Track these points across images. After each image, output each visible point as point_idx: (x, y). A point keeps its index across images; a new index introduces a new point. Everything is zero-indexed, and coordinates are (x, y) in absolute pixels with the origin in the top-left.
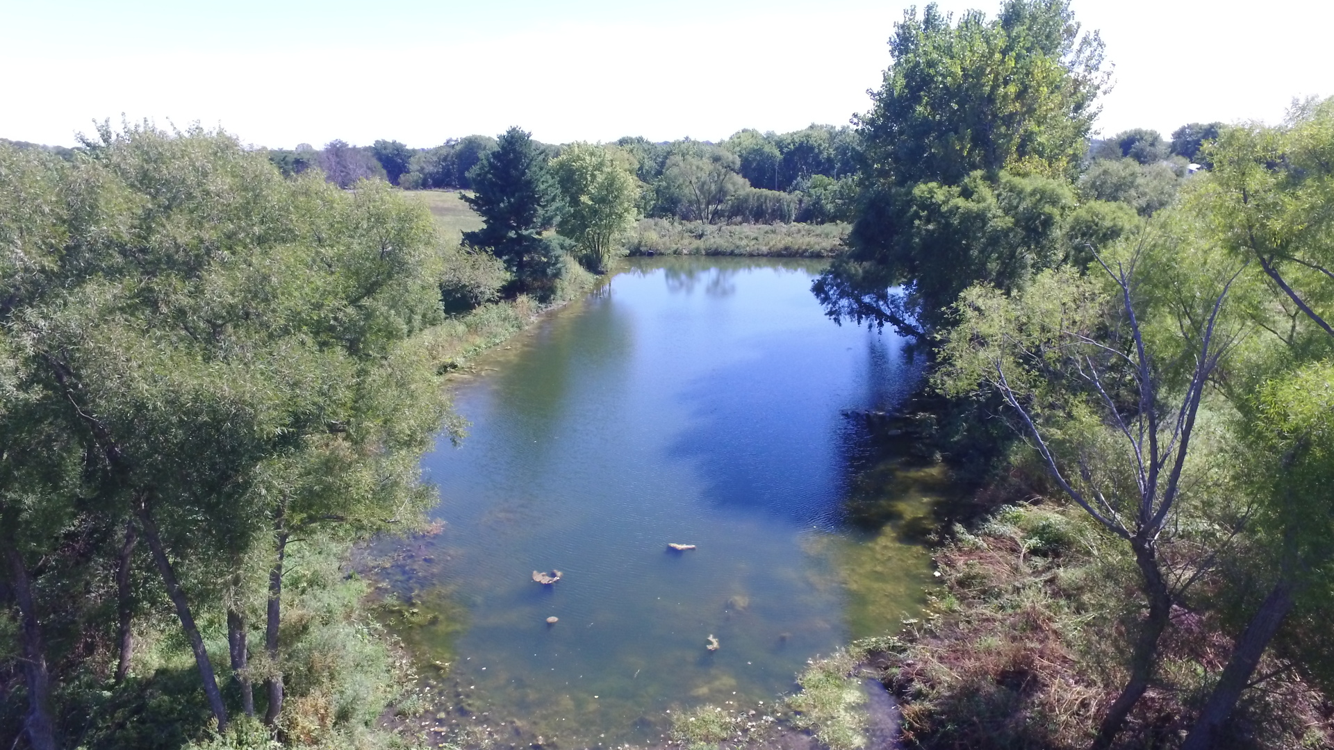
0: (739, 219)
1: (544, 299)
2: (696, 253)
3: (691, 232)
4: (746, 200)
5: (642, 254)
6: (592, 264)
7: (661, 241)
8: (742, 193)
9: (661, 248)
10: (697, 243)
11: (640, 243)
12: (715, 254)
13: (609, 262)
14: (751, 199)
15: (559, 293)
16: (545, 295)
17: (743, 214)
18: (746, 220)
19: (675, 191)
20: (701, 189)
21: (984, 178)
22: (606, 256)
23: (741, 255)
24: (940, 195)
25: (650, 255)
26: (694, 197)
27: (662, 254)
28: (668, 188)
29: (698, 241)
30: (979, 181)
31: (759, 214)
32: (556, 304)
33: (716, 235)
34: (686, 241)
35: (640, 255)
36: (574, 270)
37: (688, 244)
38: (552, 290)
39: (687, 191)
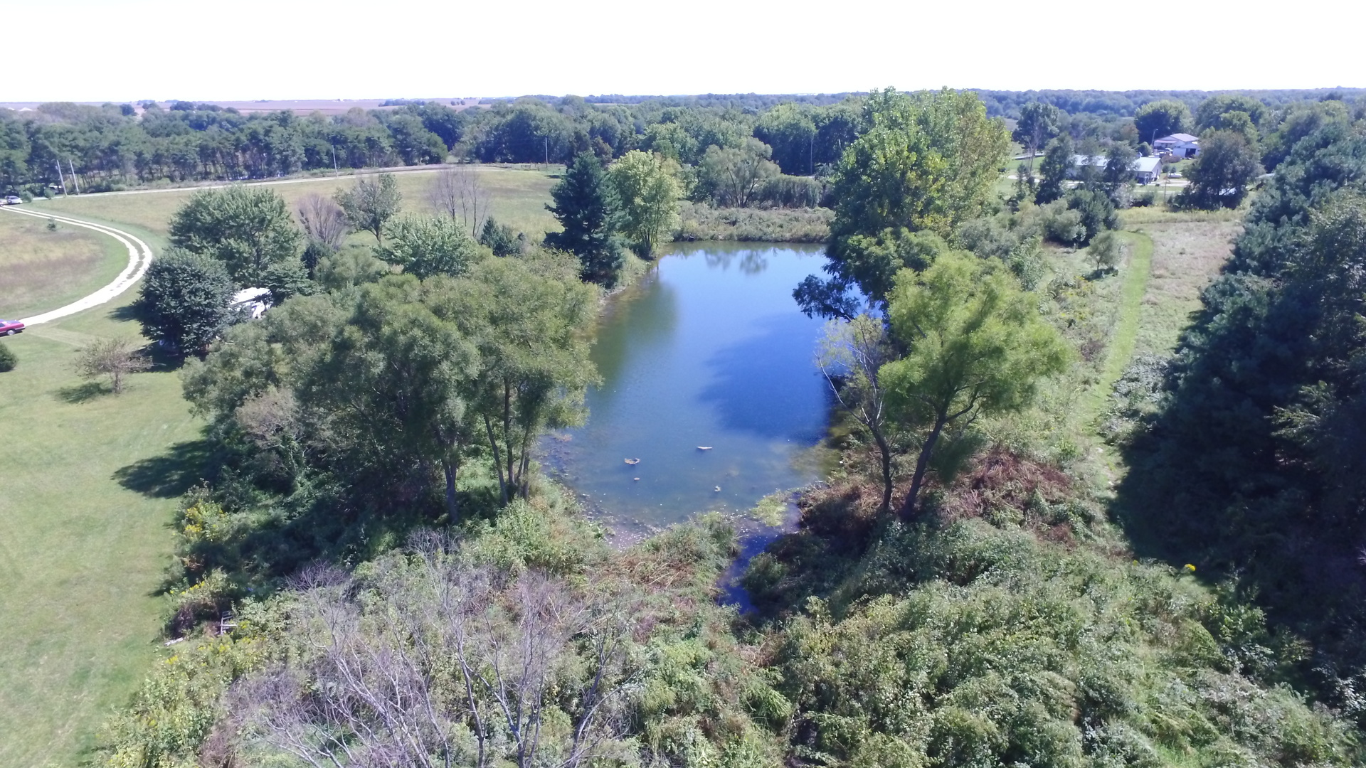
0: (770, 203)
1: (609, 286)
2: (730, 238)
3: (726, 218)
4: (776, 185)
5: (684, 239)
6: (643, 252)
7: (699, 228)
8: (773, 179)
9: (700, 234)
10: (733, 230)
11: (682, 231)
12: (746, 240)
13: (657, 249)
14: (781, 185)
15: (620, 280)
16: (609, 281)
17: (774, 198)
18: (775, 205)
19: (713, 175)
20: (737, 173)
21: (892, 233)
22: (655, 245)
23: (768, 241)
24: (864, 244)
25: (691, 240)
26: (730, 182)
27: (701, 239)
28: (707, 173)
29: (732, 228)
30: (889, 236)
31: (789, 199)
32: (618, 289)
33: (747, 222)
34: (721, 228)
35: (683, 240)
36: (631, 259)
37: (723, 231)
38: (615, 279)
39: (724, 177)
